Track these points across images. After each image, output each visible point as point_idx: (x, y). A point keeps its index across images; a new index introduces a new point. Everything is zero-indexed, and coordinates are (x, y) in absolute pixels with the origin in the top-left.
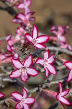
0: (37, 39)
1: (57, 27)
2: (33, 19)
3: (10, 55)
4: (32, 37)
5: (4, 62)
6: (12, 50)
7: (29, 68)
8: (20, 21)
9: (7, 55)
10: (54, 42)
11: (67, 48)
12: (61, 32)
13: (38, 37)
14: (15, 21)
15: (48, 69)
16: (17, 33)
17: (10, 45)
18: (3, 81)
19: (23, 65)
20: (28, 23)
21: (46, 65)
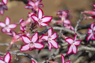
0: (42, 19)
1: (61, 12)
2: (42, 6)
3: (23, 34)
4: (38, 18)
5: (18, 40)
6: (24, 30)
7: (36, 42)
8: (31, 7)
9: (20, 35)
10: (59, 24)
11: (71, 29)
12: (64, 15)
13: (42, 18)
14: (27, 7)
15: (51, 44)
16: (28, 17)
17: (23, 26)
18: (17, 55)
19: (31, 41)
20: (37, 8)
21: (50, 40)
